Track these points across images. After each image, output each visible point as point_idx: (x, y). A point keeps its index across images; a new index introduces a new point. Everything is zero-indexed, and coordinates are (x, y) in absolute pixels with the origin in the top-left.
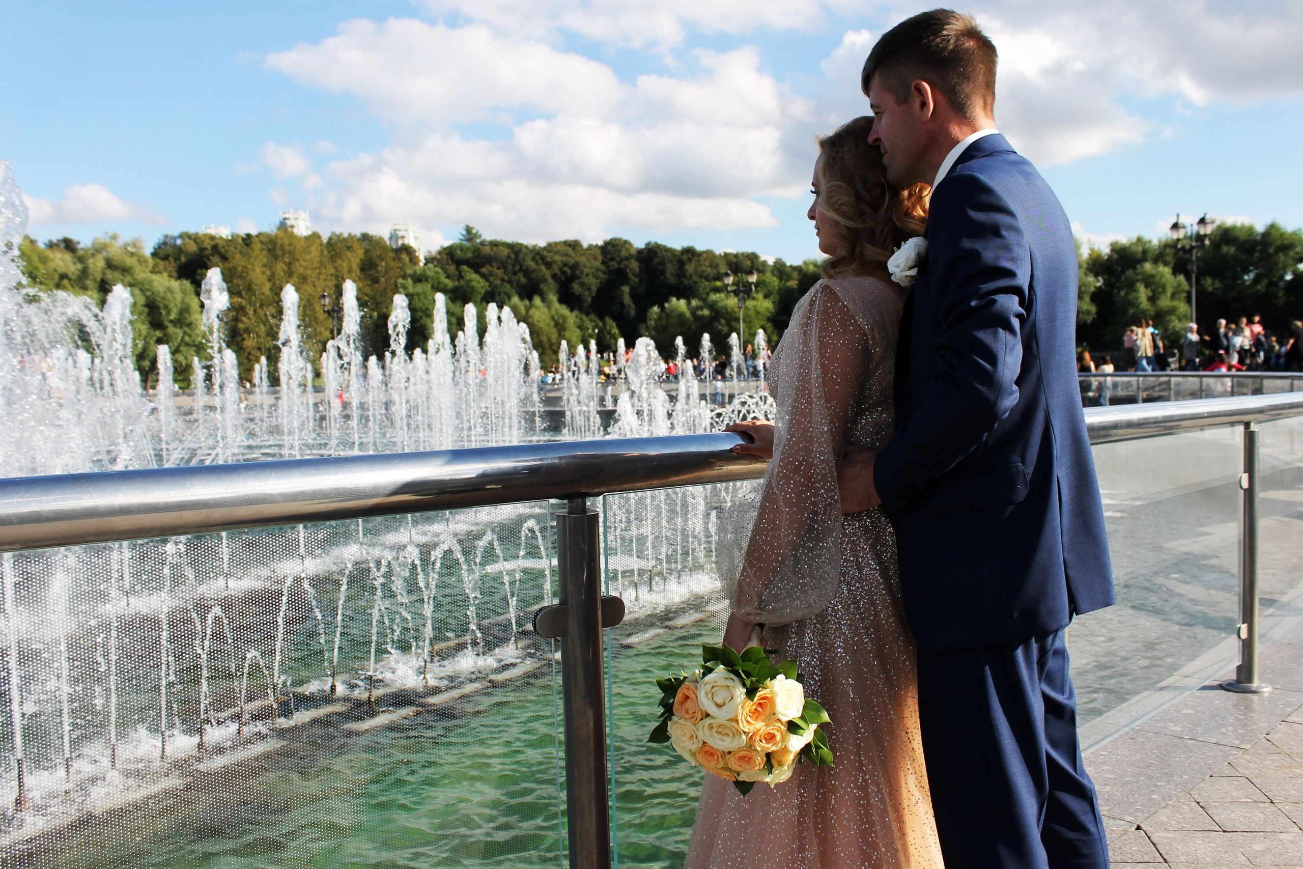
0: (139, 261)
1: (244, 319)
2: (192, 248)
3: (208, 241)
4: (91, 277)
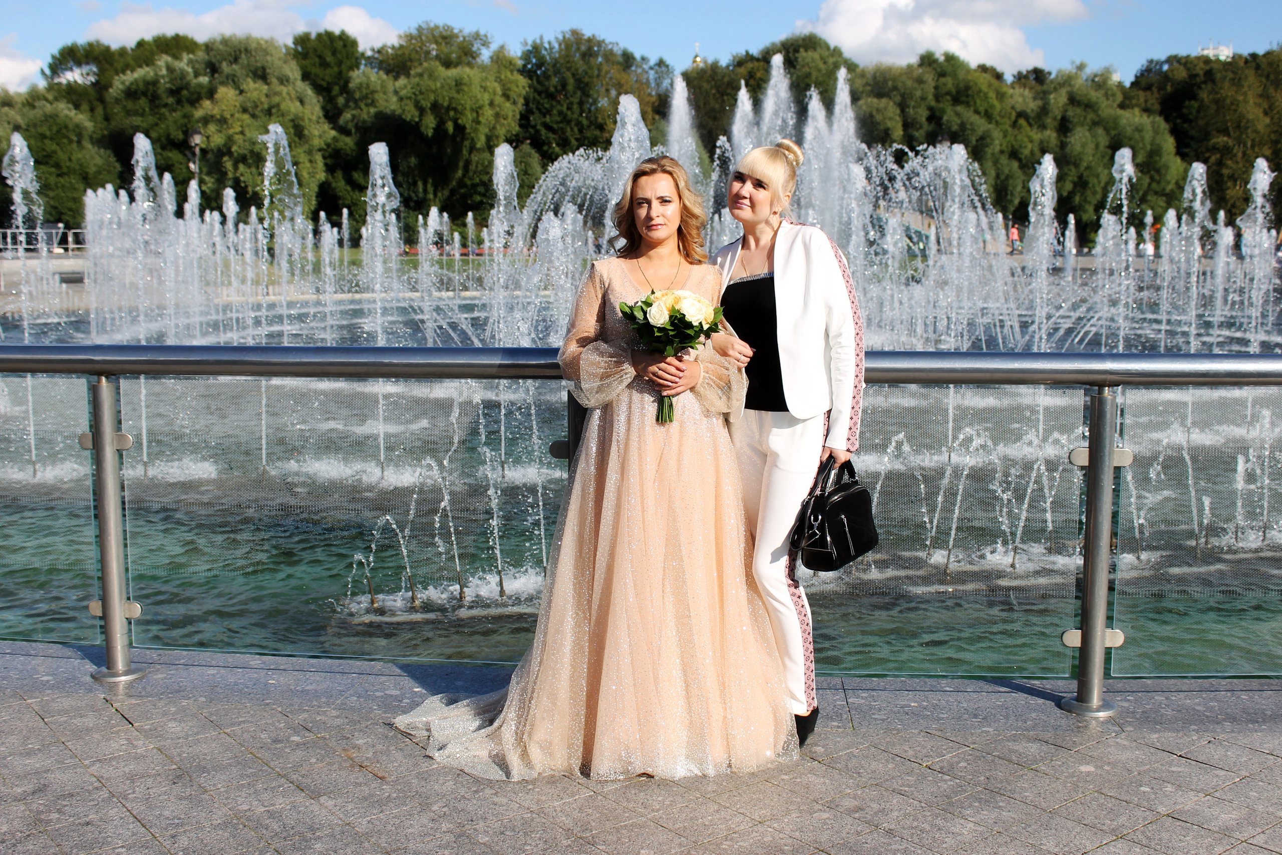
0: (1106, 95)
1: (1229, 162)
2: (1181, 74)
3: (1201, 65)
4: (1050, 115)
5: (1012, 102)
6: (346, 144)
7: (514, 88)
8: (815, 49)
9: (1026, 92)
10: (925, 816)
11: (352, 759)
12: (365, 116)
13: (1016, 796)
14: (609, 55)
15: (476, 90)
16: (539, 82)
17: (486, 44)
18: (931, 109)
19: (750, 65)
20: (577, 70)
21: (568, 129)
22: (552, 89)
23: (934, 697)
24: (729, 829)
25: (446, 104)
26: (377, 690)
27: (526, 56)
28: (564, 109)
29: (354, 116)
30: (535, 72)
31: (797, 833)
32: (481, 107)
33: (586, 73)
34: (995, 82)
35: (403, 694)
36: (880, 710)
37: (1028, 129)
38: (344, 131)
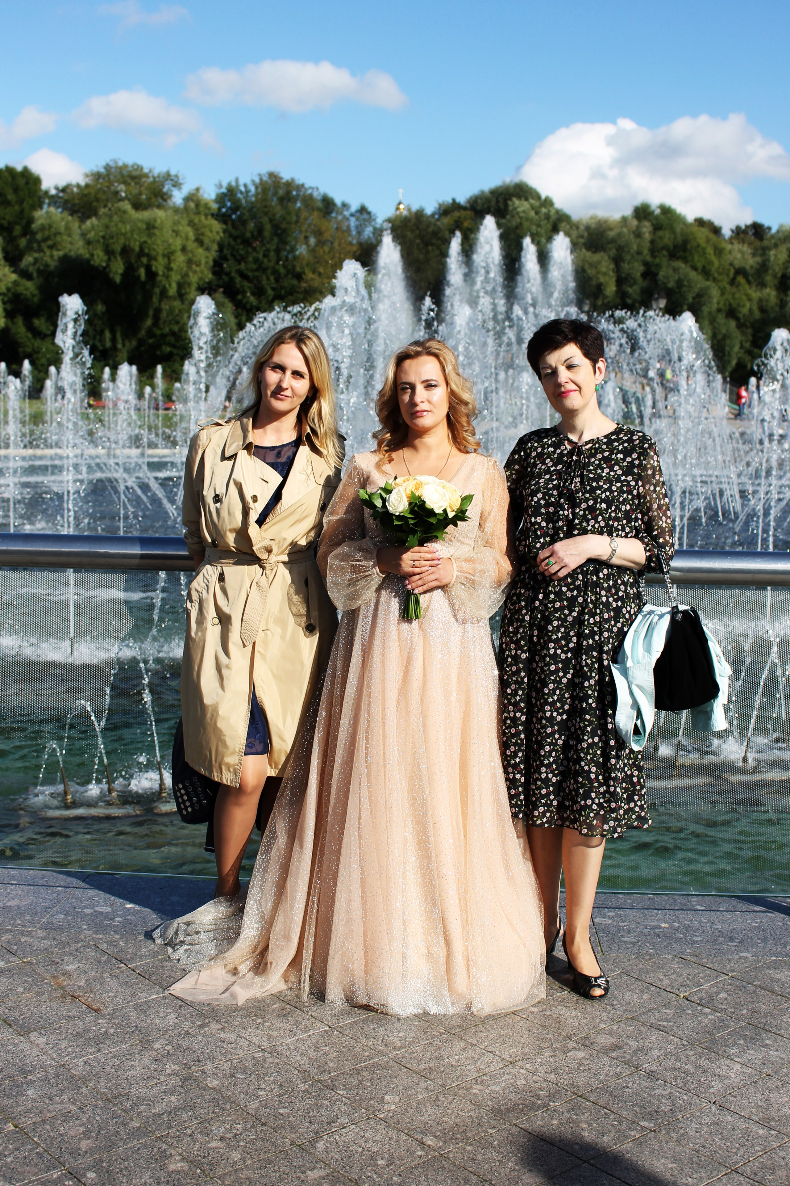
5: (730, 258)
6: (27, 289)
7: (208, 233)
8: (526, 199)
9: (746, 248)
10: (687, 1056)
11: (62, 988)
12: (47, 259)
13: (782, 1032)
14: (308, 200)
15: (167, 234)
16: (234, 226)
17: (177, 185)
18: (646, 264)
19: (456, 214)
20: (274, 215)
21: (264, 278)
22: (248, 235)
23: (686, 918)
24: (479, 1071)
25: (137, 249)
26: (86, 907)
27: (221, 199)
28: (261, 256)
29: (36, 260)
30: (230, 216)
31: (552, 1076)
32: (173, 253)
33: (284, 219)
34: (712, 236)
35: (114, 911)
36: (629, 932)
37: (747, 286)
38: (25, 274)
